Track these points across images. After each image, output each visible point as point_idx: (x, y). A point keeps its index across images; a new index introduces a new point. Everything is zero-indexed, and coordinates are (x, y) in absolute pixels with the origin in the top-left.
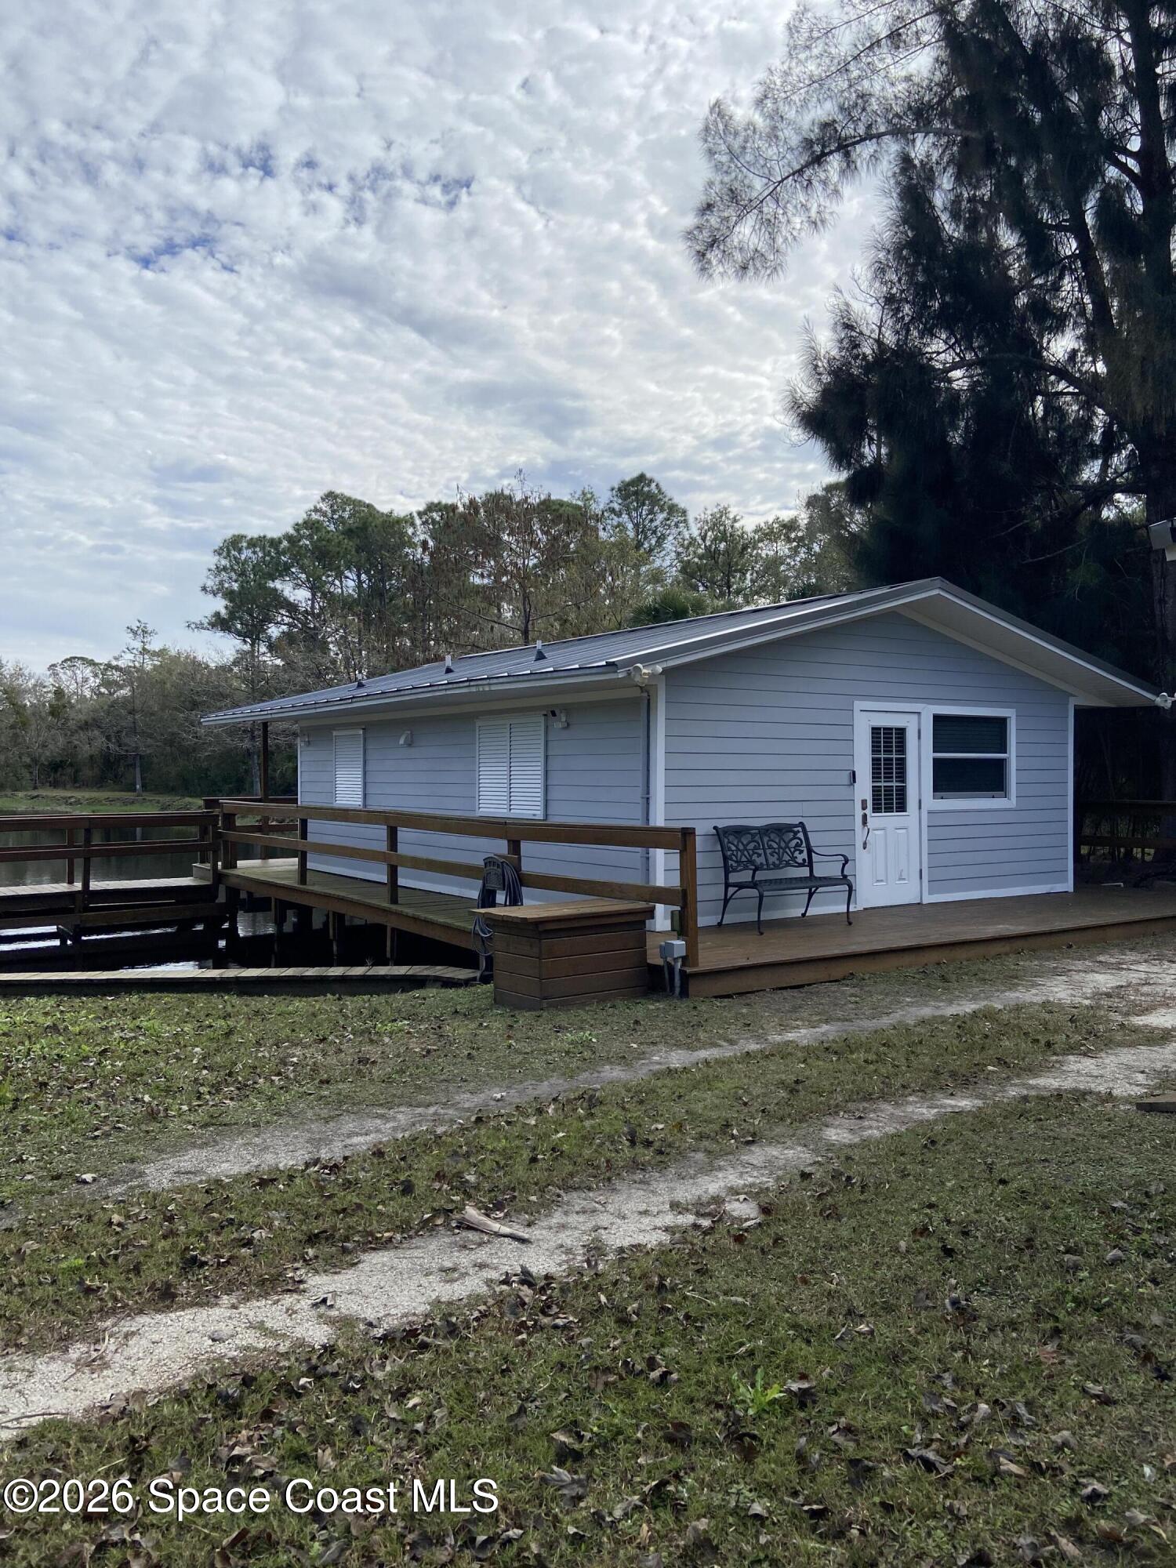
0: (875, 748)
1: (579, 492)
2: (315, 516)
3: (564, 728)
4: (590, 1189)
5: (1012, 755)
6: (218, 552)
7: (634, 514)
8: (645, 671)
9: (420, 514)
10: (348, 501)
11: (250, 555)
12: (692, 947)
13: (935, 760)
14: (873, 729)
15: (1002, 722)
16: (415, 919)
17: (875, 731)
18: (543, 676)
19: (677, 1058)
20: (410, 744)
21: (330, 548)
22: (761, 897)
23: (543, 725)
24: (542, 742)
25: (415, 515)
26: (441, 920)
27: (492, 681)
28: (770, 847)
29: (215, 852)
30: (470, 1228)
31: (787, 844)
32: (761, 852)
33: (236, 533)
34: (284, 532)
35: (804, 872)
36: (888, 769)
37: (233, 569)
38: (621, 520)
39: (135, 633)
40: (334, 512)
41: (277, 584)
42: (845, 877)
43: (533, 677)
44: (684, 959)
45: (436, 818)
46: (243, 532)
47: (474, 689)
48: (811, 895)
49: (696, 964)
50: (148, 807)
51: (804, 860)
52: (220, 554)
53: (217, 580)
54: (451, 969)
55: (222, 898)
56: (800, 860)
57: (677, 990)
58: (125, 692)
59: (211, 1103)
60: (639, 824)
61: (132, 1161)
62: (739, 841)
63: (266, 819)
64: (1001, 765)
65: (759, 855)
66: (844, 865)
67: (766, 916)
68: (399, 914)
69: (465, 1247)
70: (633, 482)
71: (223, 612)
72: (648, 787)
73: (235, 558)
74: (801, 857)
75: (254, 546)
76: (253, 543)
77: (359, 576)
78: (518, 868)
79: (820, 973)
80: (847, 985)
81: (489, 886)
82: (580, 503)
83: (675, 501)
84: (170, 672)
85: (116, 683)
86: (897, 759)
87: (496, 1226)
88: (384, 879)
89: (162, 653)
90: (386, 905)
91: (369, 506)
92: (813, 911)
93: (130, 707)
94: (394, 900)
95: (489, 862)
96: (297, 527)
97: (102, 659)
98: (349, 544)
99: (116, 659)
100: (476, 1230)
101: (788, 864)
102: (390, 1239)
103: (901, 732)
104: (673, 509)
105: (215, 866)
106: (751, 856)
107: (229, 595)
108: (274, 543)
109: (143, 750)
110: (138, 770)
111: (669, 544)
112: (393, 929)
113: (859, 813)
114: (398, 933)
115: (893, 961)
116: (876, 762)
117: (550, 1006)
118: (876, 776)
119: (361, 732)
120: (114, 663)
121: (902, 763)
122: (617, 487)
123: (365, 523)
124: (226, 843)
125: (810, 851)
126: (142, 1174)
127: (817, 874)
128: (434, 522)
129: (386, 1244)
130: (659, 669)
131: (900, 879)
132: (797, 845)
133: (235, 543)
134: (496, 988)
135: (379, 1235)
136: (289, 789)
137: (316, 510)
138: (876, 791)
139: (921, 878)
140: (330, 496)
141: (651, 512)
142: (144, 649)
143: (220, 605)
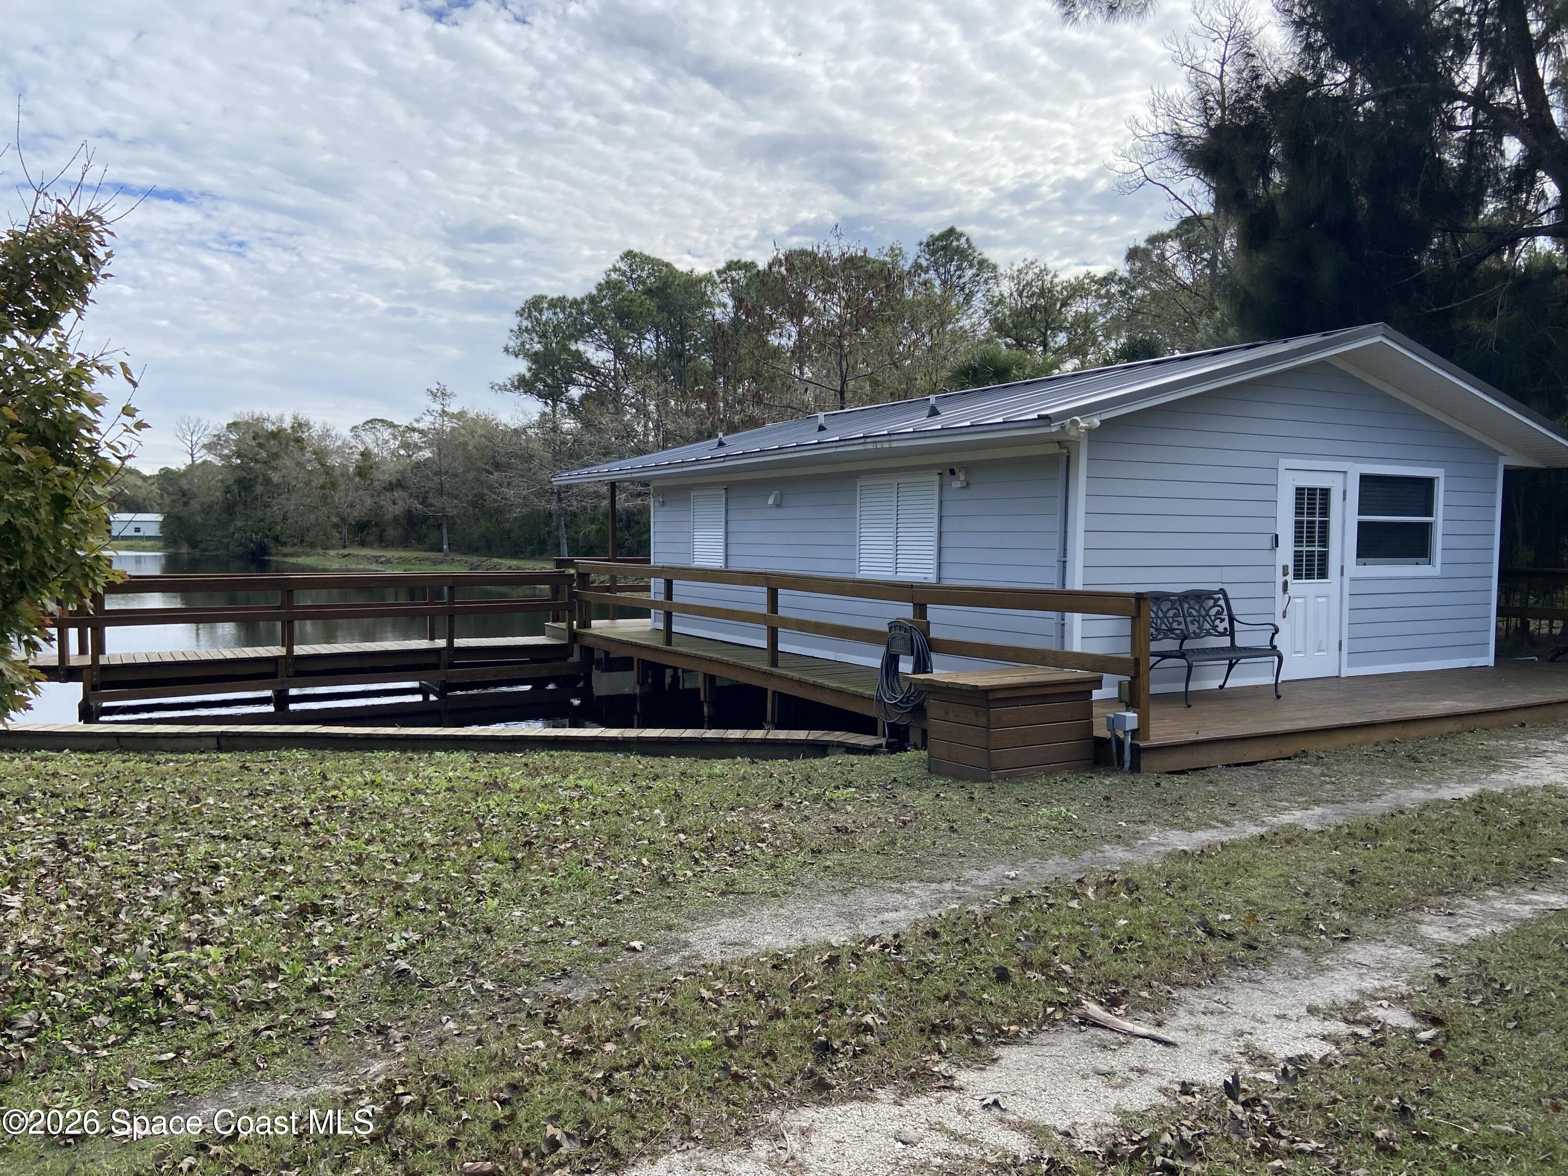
0: (1299, 511)
1: (887, 248)
2: (614, 276)
3: (962, 488)
4: (1199, 986)
5: (1439, 519)
6: (520, 313)
7: (942, 270)
8: (1082, 424)
9: (719, 272)
10: (647, 260)
11: (551, 316)
12: (1144, 720)
13: (1361, 524)
14: (1297, 489)
15: (1428, 484)
16: (801, 683)
17: (1300, 491)
18: (957, 431)
19: (1180, 840)
20: (778, 505)
21: (633, 309)
22: (1190, 668)
23: (937, 484)
24: (936, 502)
25: (715, 273)
26: (834, 685)
27: (893, 438)
28: (1190, 615)
29: (571, 611)
30: (1095, 1025)
31: (1207, 611)
32: (1181, 619)
33: (538, 293)
34: (586, 293)
35: (1225, 642)
36: (1311, 533)
37: (534, 330)
38: (927, 276)
39: (435, 395)
40: (633, 271)
41: (581, 346)
42: (1274, 647)
43: (944, 432)
44: (1134, 732)
45: (828, 580)
46: (543, 293)
47: (870, 446)
48: (1231, 666)
49: (1147, 738)
50: (457, 567)
51: (1225, 629)
52: (521, 315)
53: (519, 341)
54: (851, 735)
55: (576, 658)
56: (1221, 629)
57: (1127, 765)
58: (427, 454)
59: (713, 870)
60: (1055, 587)
61: (670, 928)
62: (1159, 608)
63: (613, 579)
64: (1425, 530)
65: (1179, 623)
66: (1273, 635)
67: (1193, 687)
68: (781, 677)
69: (1105, 1047)
70: (942, 237)
71: (528, 375)
72: (1065, 550)
73: (537, 319)
74: (1223, 625)
75: (555, 307)
76: (553, 304)
77: (657, 337)
78: (926, 633)
79: (1273, 750)
80: (1306, 764)
81: (894, 651)
82: (888, 259)
83: (986, 255)
84: (472, 433)
85: (416, 445)
86: (1320, 522)
87: (1128, 1025)
88: (764, 644)
89: (461, 415)
90: (765, 667)
91: (668, 265)
92: (1231, 683)
93: (436, 468)
94: (774, 664)
95: (894, 626)
96: (600, 288)
97: (402, 420)
98: (651, 304)
99: (417, 421)
100: (1104, 1027)
101: (1208, 634)
102: (1017, 1034)
103: (1325, 492)
104: (983, 264)
105: (571, 625)
106: (1171, 624)
107: (535, 358)
108: (575, 303)
109: (451, 512)
110: (445, 530)
111: (978, 301)
112: (774, 692)
113: (1280, 579)
114: (782, 697)
115: (1344, 739)
116: (1298, 524)
117: (999, 777)
118: (1298, 540)
119: (723, 492)
120: (416, 425)
121: (1325, 526)
122: (925, 241)
123: (665, 283)
124: (580, 602)
125: (1232, 620)
126: (687, 944)
127: (1239, 643)
128: (733, 281)
129: (1013, 1040)
130: (1096, 422)
131: (1319, 651)
132: (1218, 613)
133: (535, 304)
134: (930, 756)
135: (1005, 1028)
136: (641, 549)
137: (615, 269)
138: (1298, 555)
139: (1340, 649)
140: (629, 255)
141: (959, 268)
142: (443, 411)
143: (522, 367)
